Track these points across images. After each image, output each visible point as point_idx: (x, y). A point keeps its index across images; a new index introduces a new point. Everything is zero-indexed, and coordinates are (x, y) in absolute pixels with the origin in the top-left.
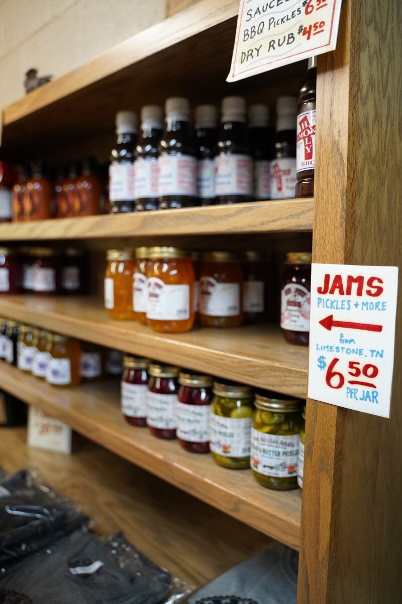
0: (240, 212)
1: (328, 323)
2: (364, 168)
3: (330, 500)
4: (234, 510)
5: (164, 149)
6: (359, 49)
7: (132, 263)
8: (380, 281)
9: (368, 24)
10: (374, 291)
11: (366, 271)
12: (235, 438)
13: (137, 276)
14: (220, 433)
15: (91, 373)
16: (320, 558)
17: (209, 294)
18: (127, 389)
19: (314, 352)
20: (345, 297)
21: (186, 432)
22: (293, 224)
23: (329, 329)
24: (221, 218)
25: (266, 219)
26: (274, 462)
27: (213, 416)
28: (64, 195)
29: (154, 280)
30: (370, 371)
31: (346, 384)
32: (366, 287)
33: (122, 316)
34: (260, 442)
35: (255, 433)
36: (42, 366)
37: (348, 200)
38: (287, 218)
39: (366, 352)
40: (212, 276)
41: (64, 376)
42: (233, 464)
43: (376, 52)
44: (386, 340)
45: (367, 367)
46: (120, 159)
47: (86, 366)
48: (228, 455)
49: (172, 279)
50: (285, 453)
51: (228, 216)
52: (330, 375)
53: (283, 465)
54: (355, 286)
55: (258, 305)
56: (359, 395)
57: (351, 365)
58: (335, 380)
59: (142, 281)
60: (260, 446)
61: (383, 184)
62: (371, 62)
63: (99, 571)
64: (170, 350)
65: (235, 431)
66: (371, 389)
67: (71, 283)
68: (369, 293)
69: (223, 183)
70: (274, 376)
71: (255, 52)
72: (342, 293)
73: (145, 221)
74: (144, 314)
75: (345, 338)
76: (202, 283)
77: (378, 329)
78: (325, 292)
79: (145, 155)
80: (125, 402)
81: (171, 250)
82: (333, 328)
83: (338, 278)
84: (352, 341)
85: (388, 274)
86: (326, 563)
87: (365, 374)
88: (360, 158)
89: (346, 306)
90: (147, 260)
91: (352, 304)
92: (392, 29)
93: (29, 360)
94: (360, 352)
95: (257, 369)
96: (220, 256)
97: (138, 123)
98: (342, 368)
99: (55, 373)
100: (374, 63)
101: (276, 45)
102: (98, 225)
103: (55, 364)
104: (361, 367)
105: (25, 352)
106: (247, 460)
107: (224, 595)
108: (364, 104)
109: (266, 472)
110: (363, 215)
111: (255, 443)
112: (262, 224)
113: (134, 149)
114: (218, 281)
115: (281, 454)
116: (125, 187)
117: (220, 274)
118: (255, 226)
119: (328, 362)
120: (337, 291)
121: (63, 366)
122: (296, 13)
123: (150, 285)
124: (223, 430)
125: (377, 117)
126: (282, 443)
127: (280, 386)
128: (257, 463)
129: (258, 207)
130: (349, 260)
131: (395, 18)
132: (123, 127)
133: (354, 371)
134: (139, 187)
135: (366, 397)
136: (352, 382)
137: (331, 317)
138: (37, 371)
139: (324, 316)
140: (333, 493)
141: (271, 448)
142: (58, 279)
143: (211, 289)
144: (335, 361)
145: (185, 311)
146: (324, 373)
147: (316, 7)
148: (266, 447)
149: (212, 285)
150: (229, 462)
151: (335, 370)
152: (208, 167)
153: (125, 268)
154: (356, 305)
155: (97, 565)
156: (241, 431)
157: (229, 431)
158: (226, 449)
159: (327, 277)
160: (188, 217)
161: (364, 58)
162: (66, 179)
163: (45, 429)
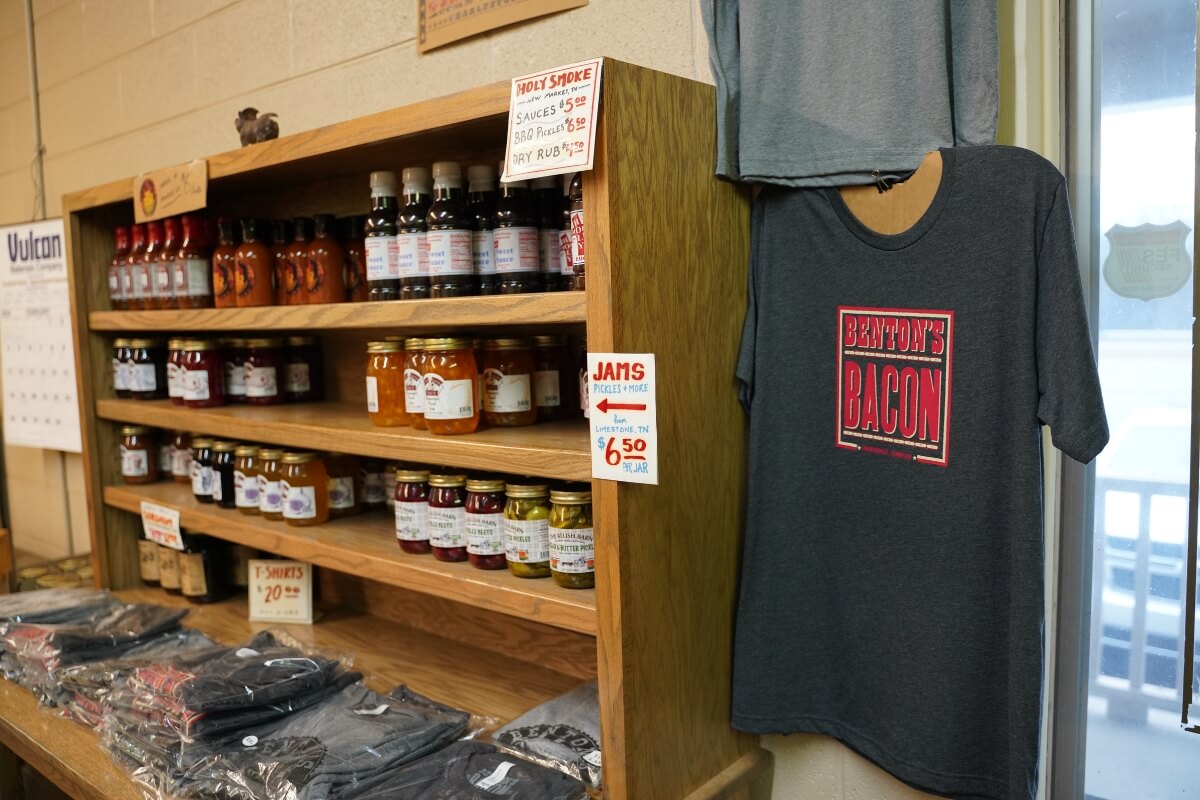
0: (521, 303)
1: (604, 406)
2: (629, 265)
3: (618, 569)
4: (532, 614)
5: (434, 222)
6: (617, 161)
7: (401, 356)
8: (642, 366)
9: (625, 136)
10: (638, 375)
11: (630, 358)
12: (532, 541)
13: (409, 371)
14: (515, 538)
15: (341, 505)
16: (615, 628)
17: (496, 388)
18: (401, 509)
19: (594, 434)
20: (616, 382)
21: (478, 545)
22: (571, 316)
23: (605, 411)
24: (503, 308)
25: (546, 310)
26: (573, 557)
27: (507, 521)
28: (289, 265)
29: (430, 376)
30: (640, 445)
31: (623, 460)
32: (631, 373)
33: (389, 421)
34: (558, 539)
35: (552, 531)
36: (273, 499)
37: (613, 296)
38: (565, 310)
39: (636, 429)
40: (499, 368)
41: (308, 509)
42: (532, 572)
43: (635, 157)
44: (650, 417)
45: (638, 441)
46: (377, 231)
47: (335, 495)
48: (526, 561)
49: (452, 373)
50: (583, 547)
51: (511, 306)
52: (609, 453)
53: (582, 560)
54: (623, 372)
55: (555, 398)
56: (633, 468)
57: (625, 442)
58: (613, 458)
59: (416, 377)
60: (558, 543)
61: (652, 275)
62: (630, 168)
63: (386, 712)
64: (455, 452)
65: (531, 534)
66: (641, 461)
67: (298, 386)
68: (634, 377)
69: (504, 260)
70: (564, 464)
71: (526, 157)
72: (613, 378)
73: (417, 310)
74: (421, 415)
75: (618, 418)
76: (487, 376)
77: (643, 407)
78: (599, 379)
79: (409, 228)
80: (400, 525)
81: (449, 340)
82: (609, 411)
83: (609, 365)
84: (624, 420)
85: (648, 361)
86: (620, 633)
87: (636, 449)
88: (625, 257)
89: (617, 390)
90: (420, 352)
91: (622, 388)
92: (653, 131)
93: (252, 494)
94: (631, 429)
95: (547, 459)
96: (504, 343)
97: (399, 186)
98: (618, 446)
99: (296, 505)
100: (635, 169)
101: (544, 154)
102: (358, 314)
103: (294, 493)
104: (632, 443)
105: (244, 484)
106: (546, 564)
107: (532, 726)
108: (626, 207)
109: (566, 569)
110: (632, 306)
111: (552, 541)
112: (543, 315)
113: (396, 218)
114: (505, 373)
115: (579, 548)
116: (385, 263)
117: (506, 365)
118: (536, 317)
119: (606, 442)
120: (609, 377)
121: (306, 495)
122: (560, 128)
123: (426, 381)
124: (519, 534)
125: (641, 214)
126: (579, 537)
127: (569, 473)
128: (556, 561)
129: (539, 298)
130: (618, 349)
131: (655, 120)
132: (379, 190)
133: (627, 447)
134: (404, 265)
135: (638, 469)
136: (626, 457)
137: (606, 400)
138: (266, 506)
139: (600, 401)
140: (620, 563)
141: (568, 544)
142: (281, 380)
143: (496, 383)
144: (612, 440)
145: (469, 408)
146: (604, 452)
147: (576, 127)
148: (563, 543)
149: (499, 378)
150: (526, 569)
151: (612, 448)
152: (486, 239)
153: (391, 363)
154: (625, 388)
155: (382, 708)
156: (538, 533)
157: (525, 535)
158: (523, 555)
159: (600, 365)
160: (468, 307)
161: (623, 166)
162: (290, 243)
163: (273, 594)
